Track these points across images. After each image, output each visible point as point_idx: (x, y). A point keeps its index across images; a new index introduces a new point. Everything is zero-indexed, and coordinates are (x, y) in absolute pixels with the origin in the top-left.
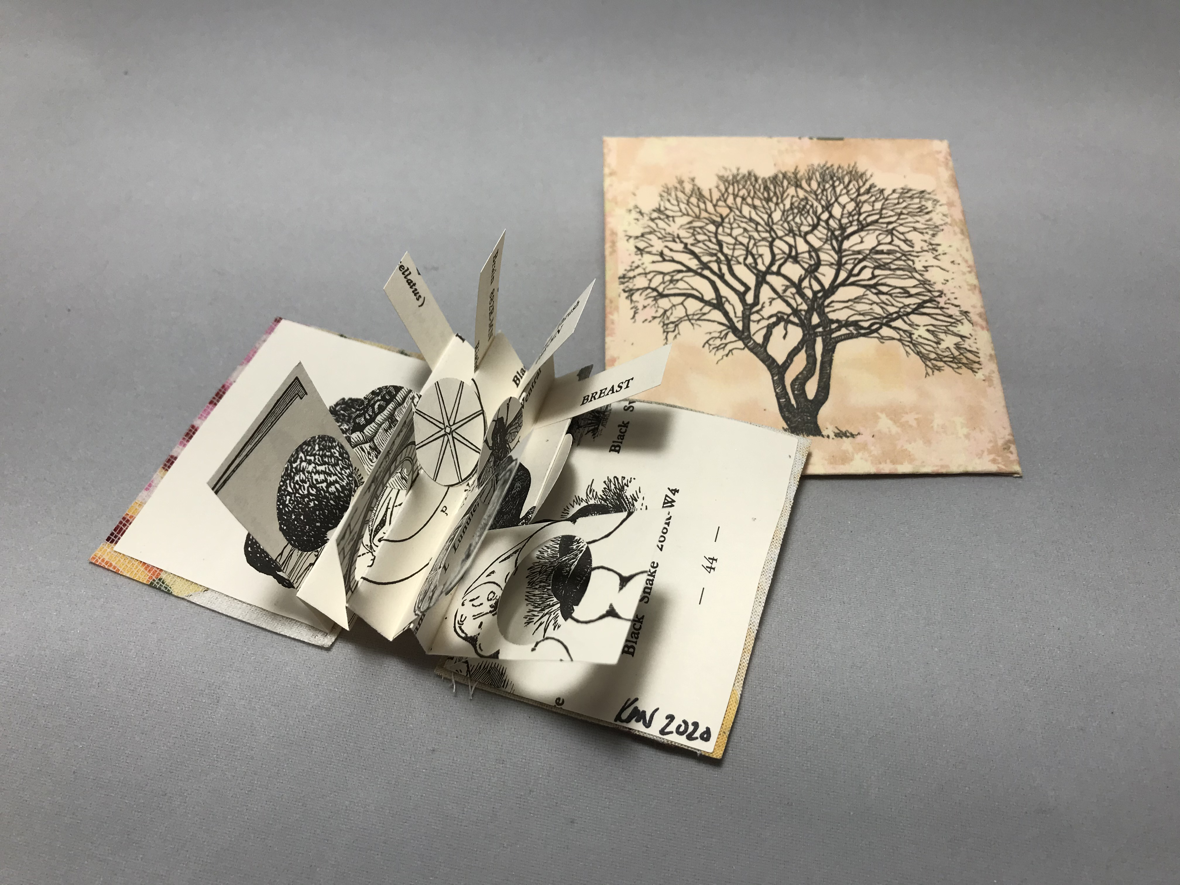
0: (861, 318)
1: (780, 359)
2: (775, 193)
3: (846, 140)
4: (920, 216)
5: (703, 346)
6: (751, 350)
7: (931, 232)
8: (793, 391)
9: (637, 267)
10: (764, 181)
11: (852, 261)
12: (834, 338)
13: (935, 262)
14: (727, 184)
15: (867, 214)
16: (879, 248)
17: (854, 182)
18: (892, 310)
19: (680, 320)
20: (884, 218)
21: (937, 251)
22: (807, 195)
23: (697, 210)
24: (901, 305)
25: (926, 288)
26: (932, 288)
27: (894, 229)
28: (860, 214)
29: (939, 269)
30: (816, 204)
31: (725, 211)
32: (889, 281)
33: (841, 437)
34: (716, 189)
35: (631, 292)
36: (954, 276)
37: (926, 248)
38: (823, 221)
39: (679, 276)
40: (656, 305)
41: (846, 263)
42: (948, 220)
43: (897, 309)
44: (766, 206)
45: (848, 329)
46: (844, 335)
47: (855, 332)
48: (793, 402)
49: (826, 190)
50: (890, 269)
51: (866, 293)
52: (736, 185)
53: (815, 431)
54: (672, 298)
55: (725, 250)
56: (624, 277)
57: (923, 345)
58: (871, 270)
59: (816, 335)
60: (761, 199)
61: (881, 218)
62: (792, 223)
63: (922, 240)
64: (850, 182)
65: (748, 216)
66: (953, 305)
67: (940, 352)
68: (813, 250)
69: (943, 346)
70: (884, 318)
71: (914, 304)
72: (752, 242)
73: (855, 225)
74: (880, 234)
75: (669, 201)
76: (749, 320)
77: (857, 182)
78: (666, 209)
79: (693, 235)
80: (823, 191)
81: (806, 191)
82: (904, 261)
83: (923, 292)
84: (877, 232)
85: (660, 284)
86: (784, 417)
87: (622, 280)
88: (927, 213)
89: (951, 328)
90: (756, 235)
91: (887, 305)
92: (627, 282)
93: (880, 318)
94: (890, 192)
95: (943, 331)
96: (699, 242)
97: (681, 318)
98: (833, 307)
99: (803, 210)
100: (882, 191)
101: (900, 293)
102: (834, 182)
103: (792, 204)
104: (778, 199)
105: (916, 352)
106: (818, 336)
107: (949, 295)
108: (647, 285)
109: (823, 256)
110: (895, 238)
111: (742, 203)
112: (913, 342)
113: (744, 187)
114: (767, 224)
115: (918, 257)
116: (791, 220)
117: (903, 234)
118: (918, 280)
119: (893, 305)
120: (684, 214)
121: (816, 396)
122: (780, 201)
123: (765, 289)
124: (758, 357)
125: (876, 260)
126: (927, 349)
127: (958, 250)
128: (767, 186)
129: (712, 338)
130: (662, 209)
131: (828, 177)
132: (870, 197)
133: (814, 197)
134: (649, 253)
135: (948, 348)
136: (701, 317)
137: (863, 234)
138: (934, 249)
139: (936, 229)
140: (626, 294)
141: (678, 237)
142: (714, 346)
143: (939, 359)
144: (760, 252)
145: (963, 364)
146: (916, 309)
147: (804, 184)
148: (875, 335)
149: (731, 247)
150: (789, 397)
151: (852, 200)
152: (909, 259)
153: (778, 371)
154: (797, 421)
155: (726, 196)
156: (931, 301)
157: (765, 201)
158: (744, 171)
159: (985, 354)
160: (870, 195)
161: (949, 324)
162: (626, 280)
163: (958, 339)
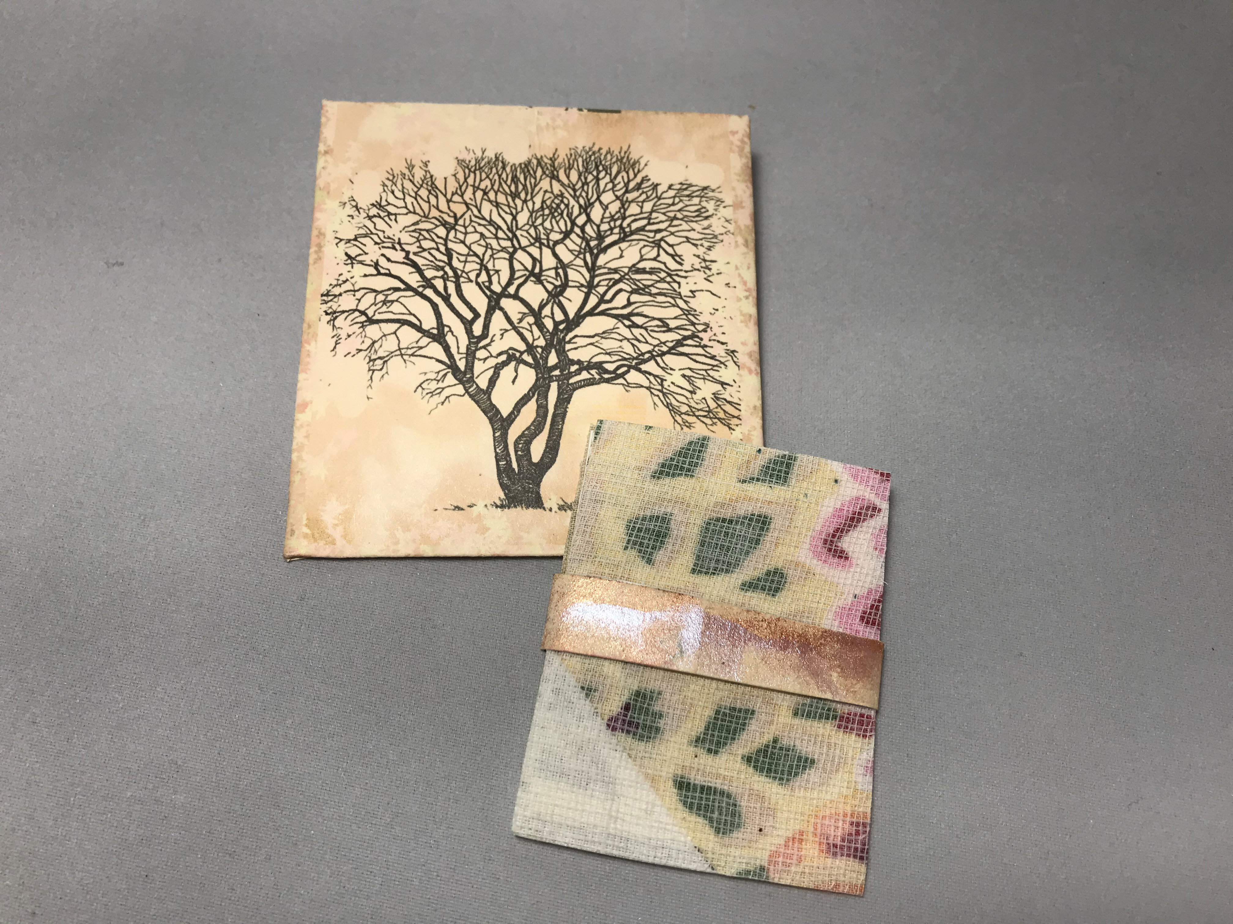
0: (607, 358)
1: (505, 412)
2: (525, 186)
3: (623, 112)
4: (696, 222)
5: (415, 391)
6: (472, 397)
7: (706, 244)
8: (516, 451)
9: (345, 282)
10: (514, 168)
11: (605, 283)
12: (572, 384)
13: (706, 285)
14: (467, 171)
15: (633, 218)
16: (641, 265)
17: (624, 174)
18: (644, 348)
19: (391, 354)
20: (654, 224)
21: (710, 269)
22: (564, 191)
23: (425, 206)
24: (656, 342)
25: (689, 320)
26: (697, 319)
27: (662, 239)
28: (624, 218)
29: (709, 293)
30: (572, 202)
31: (459, 209)
32: (646, 310)
33: (565, 510)
34: (453, 178)
35: (334, 316)
36: (725, 303)
37: (697, 266)
38: (578, 226)
39: (394, 296)
40: (363, 334)
41: (598, 285)
42: (731, 227)
43: (650, 348)
44: (512, 204)
45: (589, 373)
46: (584, 380)
47: (597, 377)
48: (515, 465)
49: (588, 184)
50: (650, 294)
51: (616, 326)
52: (478, 173)
53: (537, 502)
54: (383, 325)
55: (455, 263)
56: (327, 295)
57: (675, 395)
58: (627, 295)
59: (551, 379)
60: (506, 194)
61: (649, 224)
62: (540, 228)
63: (694, 255)
64: (618, 173)
65: (488, 219)
66: (718, 341)
67: (693, 404)
68: (562, 266)
69: (699, 395)
70: (634, 359)
71: (672, 341)
72: (489, 252)
73: (617, 234)
74: (645, 246)
75: (393, 192)
76: (474, 357)
77: (627, 173)
78: (389, 204)
79: (419, 241)
80: (583, 187)
81: (563, 184)
82: (669, 283)
83: (686, 325)
84: (642, 243)
85: (372, 305)
86: (501, 484)
87: (325, 298)
88: (707, 218)
89: (711, 373)
90: (494, 243)
91: (639, 341)
92: (331, 300)
93: (629, 359)
94: (666, 189)
95: (702, 377)
96: (424, 250)
97: (392, 353)
98: (576, 343)
99: (556, 210)
100: (655, 186)
101: (658, 326)
102: (599, 172)
103: (543, 202)
104: (527, 194)
105: (665, 403)
106: (554, 381)
107: (716, 329)
108: (355, 308)
109: (572, 275)
110: (661, 251)
111: (482, 199)
112: (665, 391)
113: (488, 177)
114: (510, 229)
115: (686, 277)
116: (540, 225)
117: (671, 246)
118: (681, 309)
119: (647, 342)
120: (410, 212)
121: (542, 458)
122: (529, 197)
123: (498, 316)
124: (480, 407)
125: (634, 281)
126: (680, 401)
127: (737, 268)
128: (516, 176)
129: (427, 380)
130: (384, 203)
131: (592, 166)
132: (641, 195)
133: (572, 192)
134: (361, 262)
135: (704, 399)
136: (416, 352)
137: (624, 245)
138: (707, 268)
139: (713, 239)
140: (328, 318)
141: (399, 243)
142: (428, 391)
143: (691, 414)
144: (497, 268)
145: (719, 419)
146: (673, 348)
147: (562, 176)
148: (621, 381)
149: (462, 258)
150: (510, 458)
151: (617, 198)
152: (675, 281)
153: (502, 425)
154: (516, 489)
155: (463, 188)
156: (693, 336)
157: (511, 195)
158: (490, 154)
159: (748, 406)
160: (640, 191)
161: (710, 367)
162: (330, 298)
163: (719, 387)
